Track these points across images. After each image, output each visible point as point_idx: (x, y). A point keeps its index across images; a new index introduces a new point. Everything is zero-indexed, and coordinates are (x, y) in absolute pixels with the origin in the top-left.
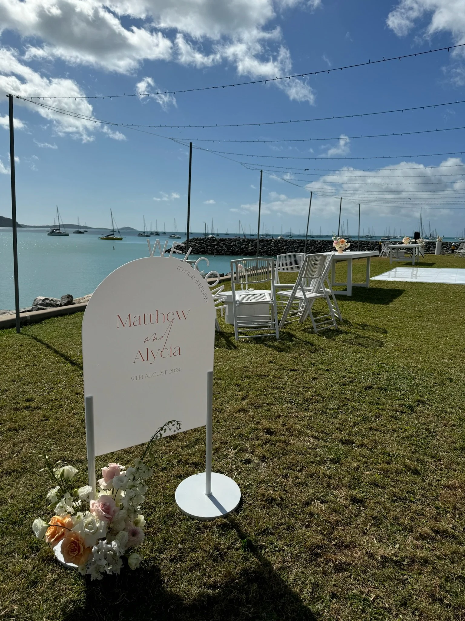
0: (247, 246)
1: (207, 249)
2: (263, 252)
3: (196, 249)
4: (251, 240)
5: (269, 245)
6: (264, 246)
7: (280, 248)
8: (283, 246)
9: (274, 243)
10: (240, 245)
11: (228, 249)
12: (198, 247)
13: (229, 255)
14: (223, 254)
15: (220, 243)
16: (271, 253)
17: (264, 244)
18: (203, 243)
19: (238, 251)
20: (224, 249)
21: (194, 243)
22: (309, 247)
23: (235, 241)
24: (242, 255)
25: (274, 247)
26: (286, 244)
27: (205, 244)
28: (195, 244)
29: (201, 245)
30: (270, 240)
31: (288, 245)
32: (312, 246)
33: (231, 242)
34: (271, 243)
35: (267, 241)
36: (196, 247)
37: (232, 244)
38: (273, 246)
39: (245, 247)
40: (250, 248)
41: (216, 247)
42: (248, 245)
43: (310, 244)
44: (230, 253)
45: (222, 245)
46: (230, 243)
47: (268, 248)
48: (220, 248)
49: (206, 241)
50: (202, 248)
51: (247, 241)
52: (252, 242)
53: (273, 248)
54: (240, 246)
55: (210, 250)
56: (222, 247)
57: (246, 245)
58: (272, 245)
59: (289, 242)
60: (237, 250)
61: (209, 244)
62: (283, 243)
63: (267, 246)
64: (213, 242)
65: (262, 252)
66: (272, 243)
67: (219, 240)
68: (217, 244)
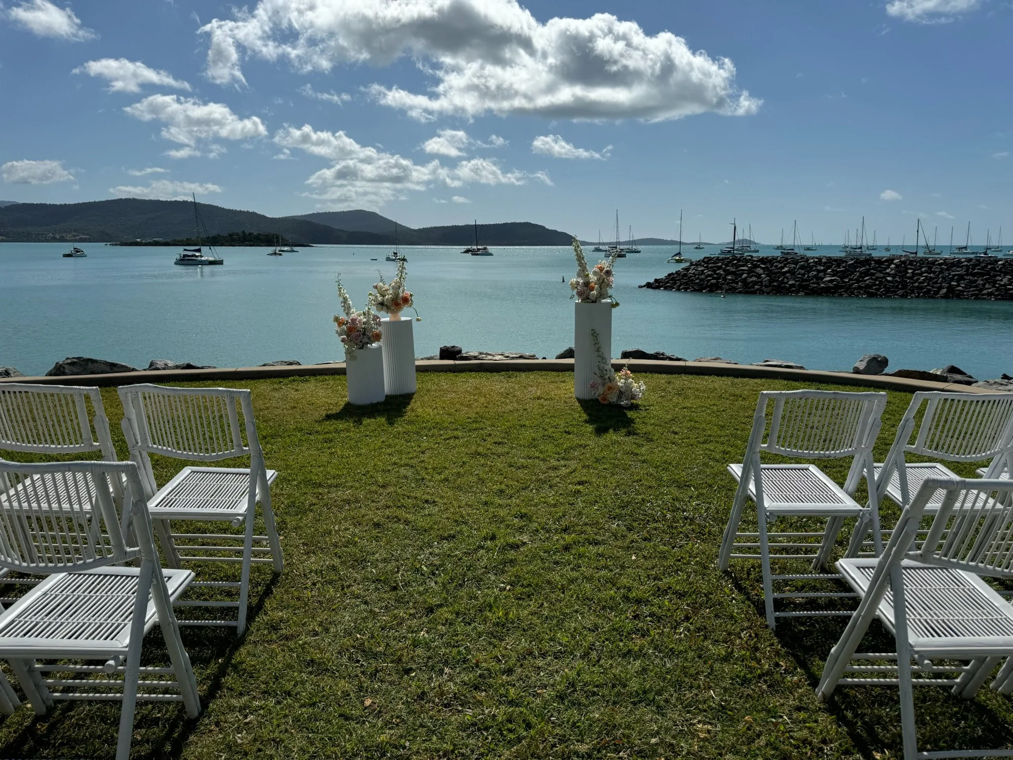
0: (821, 274)
1: (725, 279)
2: (860, 288)
3: (702, 280)
4: (835, 260)
5: (881, 272)
6: (867, 273)
7: (909, 278)
8: (921, 274)
9: (897, 266)
10: (803, 272)
11: (771, 281)
12: (707, 277)
13: (768, 293)
14: (754, 293)
15: (758, 266)
16: (877, 290)
17: (868, 270)
18: (720, 268)
19: (793, 285)
20: (761, 282)
21: (700, 269)
22: (996, 276)
23: (796, 262)
24: (801, 294)
25: (894, 276)
26: (930, 268)
27: (724, 270)
28: (703, 271)
29: (714, 271)
30: (886, 261)
31: (934, 273)
32: (1006, 274)
33: (785, 266)
34: (888, 267)
35: (879, 262)
36: (703, 276)
37: (786, 269)
38: (889, 274)
39: (814, 276)
40: (828, 279)
41: (745, 276)
42: (824, 271)
43: (1000, 271)
44: (772, 290)
45: (761, 271)
46: (783, 268)
47: (876, 280)
48: (754, 279)
49: (727, 265)
50: (714, 278)
51: (825, 263)
52: (838, 266)
53: (889, 278)
54: (804, 275)
55: (728, 284)
56: (759, 276)
57: (819, 271)
58: (888, 271)
59: (941, 264)
60: (791, 282)
61: (732, 269)
62: (921, 268)
63: (873, 274)
64: (743, 266)
65: (855, 288)
66: (893, 266)
67: (757, 261)
68: (750, 271)
